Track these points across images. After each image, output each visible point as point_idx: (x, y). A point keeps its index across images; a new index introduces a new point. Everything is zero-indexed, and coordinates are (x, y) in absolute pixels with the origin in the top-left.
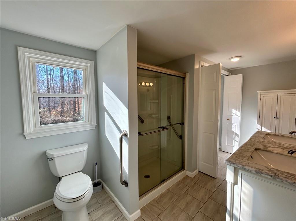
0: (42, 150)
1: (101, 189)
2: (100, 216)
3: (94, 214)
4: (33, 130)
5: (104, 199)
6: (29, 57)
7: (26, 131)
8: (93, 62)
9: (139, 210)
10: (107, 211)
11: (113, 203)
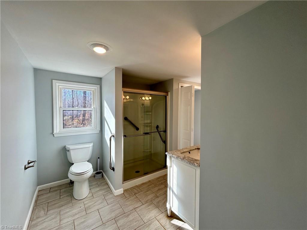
0: (63, 145)
1: (102, 177)
2: (97, 190)
3: (93, 189)
4: (59, 131)
5: (102, 183)
6: (59, 86)
7: (55, 132)
8: (99, 86)
9: (122, 189)
10: (102, 189)
11: (107, 185)
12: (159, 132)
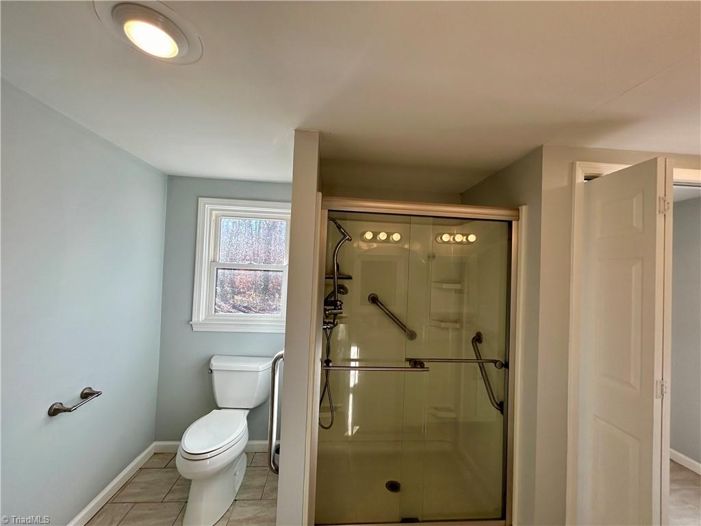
2: (244, 517)
3: (241, 507)
4: (203, 318)
6: (211, 210)
7: (196, 319)
10: (260, 517)
12: (481, 361)
